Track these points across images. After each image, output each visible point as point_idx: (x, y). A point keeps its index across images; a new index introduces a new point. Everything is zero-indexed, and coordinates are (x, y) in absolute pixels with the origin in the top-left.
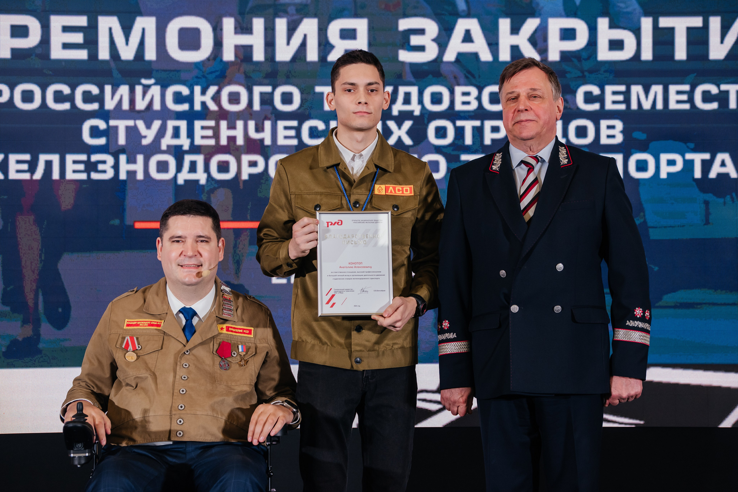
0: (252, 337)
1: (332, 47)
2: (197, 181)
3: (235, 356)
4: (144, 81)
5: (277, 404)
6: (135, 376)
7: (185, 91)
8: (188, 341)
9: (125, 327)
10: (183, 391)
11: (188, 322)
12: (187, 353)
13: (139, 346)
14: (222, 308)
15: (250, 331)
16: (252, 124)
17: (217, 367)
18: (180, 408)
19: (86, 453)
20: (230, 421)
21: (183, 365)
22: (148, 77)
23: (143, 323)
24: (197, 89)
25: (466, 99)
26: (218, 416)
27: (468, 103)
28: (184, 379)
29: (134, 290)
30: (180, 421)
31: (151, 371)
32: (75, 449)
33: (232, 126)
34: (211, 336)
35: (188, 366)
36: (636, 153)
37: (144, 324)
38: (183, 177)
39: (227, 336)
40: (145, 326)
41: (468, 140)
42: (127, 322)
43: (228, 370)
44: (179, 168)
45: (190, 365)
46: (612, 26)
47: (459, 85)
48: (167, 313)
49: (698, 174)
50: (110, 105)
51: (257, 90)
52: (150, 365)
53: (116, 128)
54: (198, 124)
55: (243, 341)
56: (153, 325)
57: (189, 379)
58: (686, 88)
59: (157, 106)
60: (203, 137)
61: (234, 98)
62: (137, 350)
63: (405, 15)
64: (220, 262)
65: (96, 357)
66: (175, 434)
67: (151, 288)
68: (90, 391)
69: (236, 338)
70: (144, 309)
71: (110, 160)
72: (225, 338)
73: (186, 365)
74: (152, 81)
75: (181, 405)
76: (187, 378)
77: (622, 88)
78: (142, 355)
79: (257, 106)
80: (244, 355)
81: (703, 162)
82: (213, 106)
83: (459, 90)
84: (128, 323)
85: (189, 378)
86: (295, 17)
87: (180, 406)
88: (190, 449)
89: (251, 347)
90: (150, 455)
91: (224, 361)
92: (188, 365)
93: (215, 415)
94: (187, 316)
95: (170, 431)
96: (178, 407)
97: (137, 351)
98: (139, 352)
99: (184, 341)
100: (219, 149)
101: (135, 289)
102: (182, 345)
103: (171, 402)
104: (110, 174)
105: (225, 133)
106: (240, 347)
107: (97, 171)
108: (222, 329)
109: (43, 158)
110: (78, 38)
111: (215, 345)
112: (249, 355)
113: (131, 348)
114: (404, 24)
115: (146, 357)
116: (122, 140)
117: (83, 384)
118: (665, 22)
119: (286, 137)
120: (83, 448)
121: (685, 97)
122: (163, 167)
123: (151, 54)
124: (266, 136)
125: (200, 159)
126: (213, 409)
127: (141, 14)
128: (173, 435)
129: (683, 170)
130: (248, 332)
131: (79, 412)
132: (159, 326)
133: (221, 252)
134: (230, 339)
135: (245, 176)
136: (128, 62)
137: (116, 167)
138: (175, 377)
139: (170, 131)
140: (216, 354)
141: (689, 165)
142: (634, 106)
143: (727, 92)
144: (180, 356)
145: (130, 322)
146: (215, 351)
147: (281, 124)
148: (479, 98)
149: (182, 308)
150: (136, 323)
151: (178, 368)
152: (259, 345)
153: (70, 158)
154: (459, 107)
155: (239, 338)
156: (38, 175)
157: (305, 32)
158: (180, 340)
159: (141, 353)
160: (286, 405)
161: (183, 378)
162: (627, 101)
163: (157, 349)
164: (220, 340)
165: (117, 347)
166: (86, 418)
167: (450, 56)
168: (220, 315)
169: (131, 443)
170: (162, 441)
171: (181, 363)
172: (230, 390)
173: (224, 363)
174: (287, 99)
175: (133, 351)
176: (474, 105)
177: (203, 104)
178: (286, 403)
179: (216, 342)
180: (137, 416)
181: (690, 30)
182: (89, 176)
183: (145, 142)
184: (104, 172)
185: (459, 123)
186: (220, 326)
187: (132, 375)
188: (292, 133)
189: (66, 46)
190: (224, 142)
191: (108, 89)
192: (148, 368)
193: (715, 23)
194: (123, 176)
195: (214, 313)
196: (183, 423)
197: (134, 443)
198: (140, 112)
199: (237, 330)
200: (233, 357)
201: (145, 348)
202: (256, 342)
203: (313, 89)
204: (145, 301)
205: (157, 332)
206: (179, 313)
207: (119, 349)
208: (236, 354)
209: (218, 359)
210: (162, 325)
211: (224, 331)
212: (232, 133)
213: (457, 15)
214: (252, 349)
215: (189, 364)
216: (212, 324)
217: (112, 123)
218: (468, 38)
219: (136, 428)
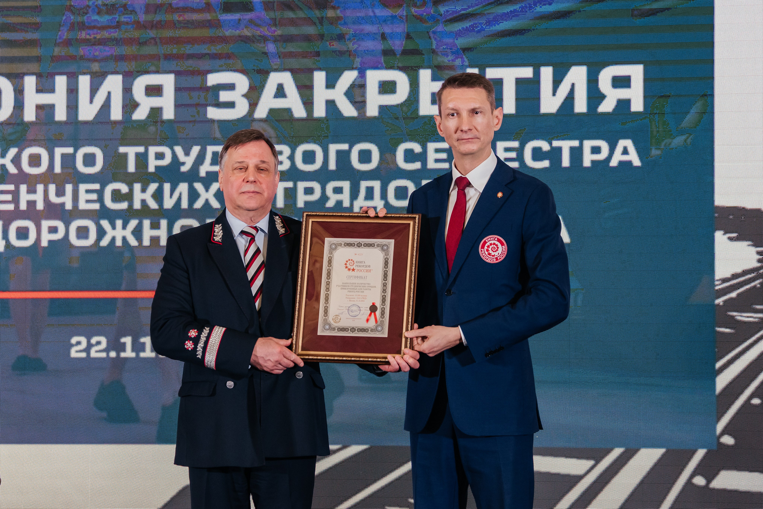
1: (136, 105)
41: (280, 203)
46: (436, 78)
51: (59, 151)
58: (515, 144)
60: (2, 202)
61: (35, 160)
77: (444, 146)
100: (17, 214)
105: (24, 197)
114: (213, 79)
118: (492, 73)
119: (88, 201)
121: (514, 155)
124: (67, 201)
135: (44, 243)
143: (560, 149)
147: (83, 187)
148: (291, 158)
157: (109, 90)
167: (261, 112)
176: (286, 165)
181: (519, 82)
188: (94, 196)
190: (23, 206)
193: (547, 73)
203: (117, 150)
212: (31, 197)
213: (269, 69)
218: (280, 92)
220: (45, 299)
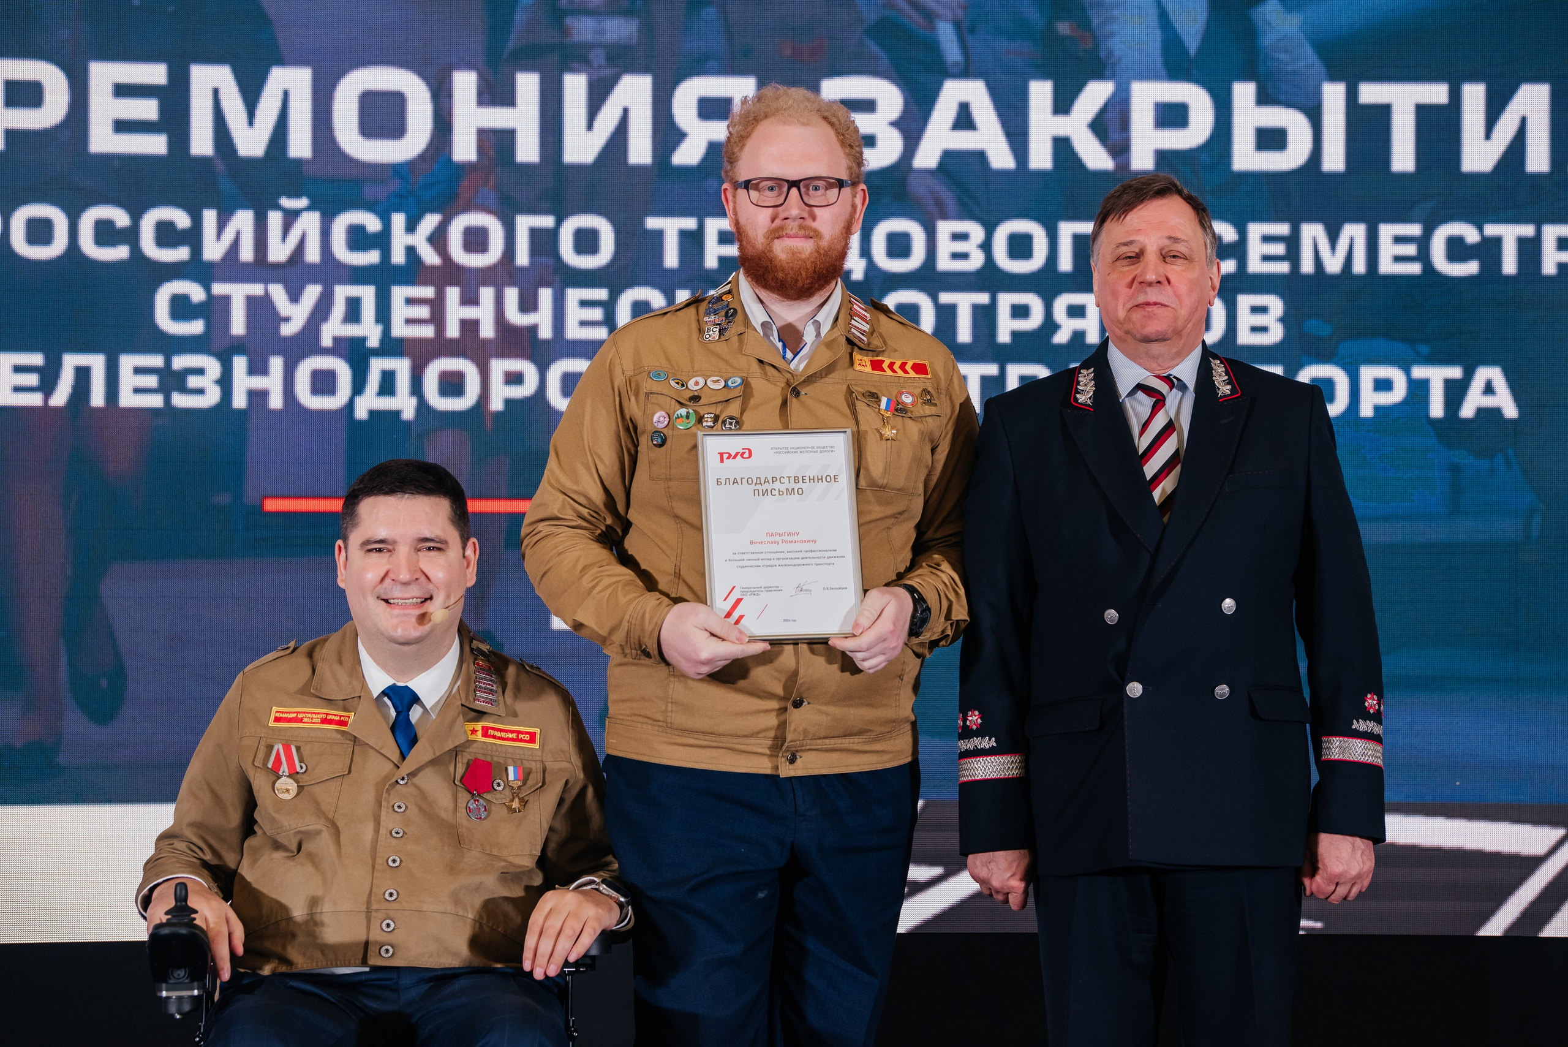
0: (538, 747)
1: (681, 136)
2: (397, 413)
3: (500, 788)
4: (286, 202)
5: (585, 888)
6: (295, 830)
7: (372, 223)
8: (403, 757)
9: (272, 724)
10: (394, 861)
11: (401, 717)
12: (402, 782)
13: (302, 764)
14: (473, 686)
15: (533, 736)
16: (512, 295)
17: (462, 812)
18: (387, 896)
19: (194, 989)
20: (490, 925)
21: (393, 806)
22: (296, 195)
23: (309, 715)
24: (398, 220)
25: (960, 247)
26: (466, 915)
27: (964, 256)
28: (395, 835)
29: (289, 645)
30: (388, 925)
31: (327, 818)
32: (171, 982)
33: (470, 299)
34: (451, 746)
35: (404, 808)
36: (1310, 363)
37: (312, 718)
38: (368, 403)
39: (485, 747)
40: (314, 723)
41: (964, 334)
42: (277, 712)
43: (484, 819)
44: (358, 386)
45: (409, 807)
46: (1264, 99)
47: (945, 217)
48: (360, 697)
49: (1437, 409)
50: (213, 250)
51: (525, 223)
52: (325, 807)
53: (226, 299)
54: (399, 293)
55: (518, 757)
56: (330, 722)
57: (406, 836)
58: (1414, 230)
59: (313, 254)
60: (409, 321)
61: (476, 240)
62: (298, 773)
63: (836, 71)
64: (468, 590)
65: (209, 786)
66: (378, 952)
67: (327, 644)
68: (195, 860)
69: (504, 750)
70: (313, 689)
71: (212, 367)
72: (480, 751)
73: (399, 807)
74: (303, 202)
75: (389, 891)
76: (402, 833)
77: (1283, 229)
78: (309, 784)
79: (522, 258)
80: (519, 788)
81: (1449, 383)
82: (430, 257)
83: (945, 228)
84: (277, 715)
85: (406, 834)
86: (606, 72)
87: (387, 893)
88: (408, 981)
89: (534, 769)
90: (325, 995)
91: (478, 801)
92: (404, 806)
93: (461, 913)
94: (398, 704)
95: (367, 944)
96: (384, 894)
97: (298, 776)
98: (301, 778)
99: (394, 754)
100: (441, 347)
101: (292, 644)
102: (391, 765)
103: (370, 884)
104: (212, 397)
105: (455, 312)
106: (511, 769)
107: (184, 390)
108: (474, 731)
109: (71, 361)
110: (148, 109)
111: (459, 765)
112: (530, 788)
113: (286, 770)
114: (833, 90)
115: (317, 790)
116: (238, 326)
117: (181, 846)
118: (1371, 93)
119: (583, 323)
120: (189, 979)
121: (1411, 250)
122: (324, 383)
123: (300, 145)
124: (542, 320)
125: (402, 367)
126: (456, 900)
127: (282, 62)
128: (373, 954)
129: (1405, 402)
130: (527, 737)
131: (179, 904)
132: (343, 723)
133: (471, 569)
134: (490, 752)
135: (496, 404)
136: (251, 161)
137: (225, 382)
138: (377, 831)
139: (339, 309)
140: (461, 785)
141: (1419, 390)
142: (1307, 266)
143: (1497, 241)
144: (387, 789)
145: (282, 712)
146: (459, 778)
147: (574, 295)
148: (986, 247)
149: (390, 688)
150: (294, 715)
151: (383, 813)
152: (549, 765)
153: (127, 362)
154: (944, 264)
155: (510, 750)
156: (60, 397)
157: (626, 104)
158: (388, 755)
159: (306, 779)
160: (604, 888)
161: (393, 833)
162: (1293, 254)
163: (340, 772)
164: (470, 755)
165: (256, 765)
166: (193, 916)
167: (927, 157)
168: (470, 701)
169: (283, 969)
170: (345, 966)
171: (388, 803)
172: (490, 862)
173: (477, 805)
174: (586, 241)
175: (290, 776)
176: (977, 261)
177: (411, 251)
178: (604, 886)
179: (460, 760)
180: (298, 912)
181: (1423, 112)
182: (167, 400)
183: (287, 330)
184: (200, 391)
185: (945, 298)
186: (470, 726)
187: (288, 827)
188: (597, 314)
189: (122, 126)
190: (453, 331)
191: (210, 217)
192: (319, 812)
193: (1474, 95)
194: (239, 401)
195: (458, 697)
196: (394, 929)
197: (289, 968)
198: (277, 266)
199: (504, 735)
200: (495, 792)
201: (314, 769)
202: (544, 759)
203: (642, 223)
204: (314, 671)
205: (339, 736)
206: (382, 696)
207: (259, 770)
208: (503, 785)
209: (464, 796)
210: (351, 720)
211: (479, 737)
212: (470, 313)
213: (943, 72)
214: (535, 774)
215: (407, 804)
216: (453, 721)
217: (218, 289)
218: (964, 120)
219: (294, 936)
220: (500, 515)
